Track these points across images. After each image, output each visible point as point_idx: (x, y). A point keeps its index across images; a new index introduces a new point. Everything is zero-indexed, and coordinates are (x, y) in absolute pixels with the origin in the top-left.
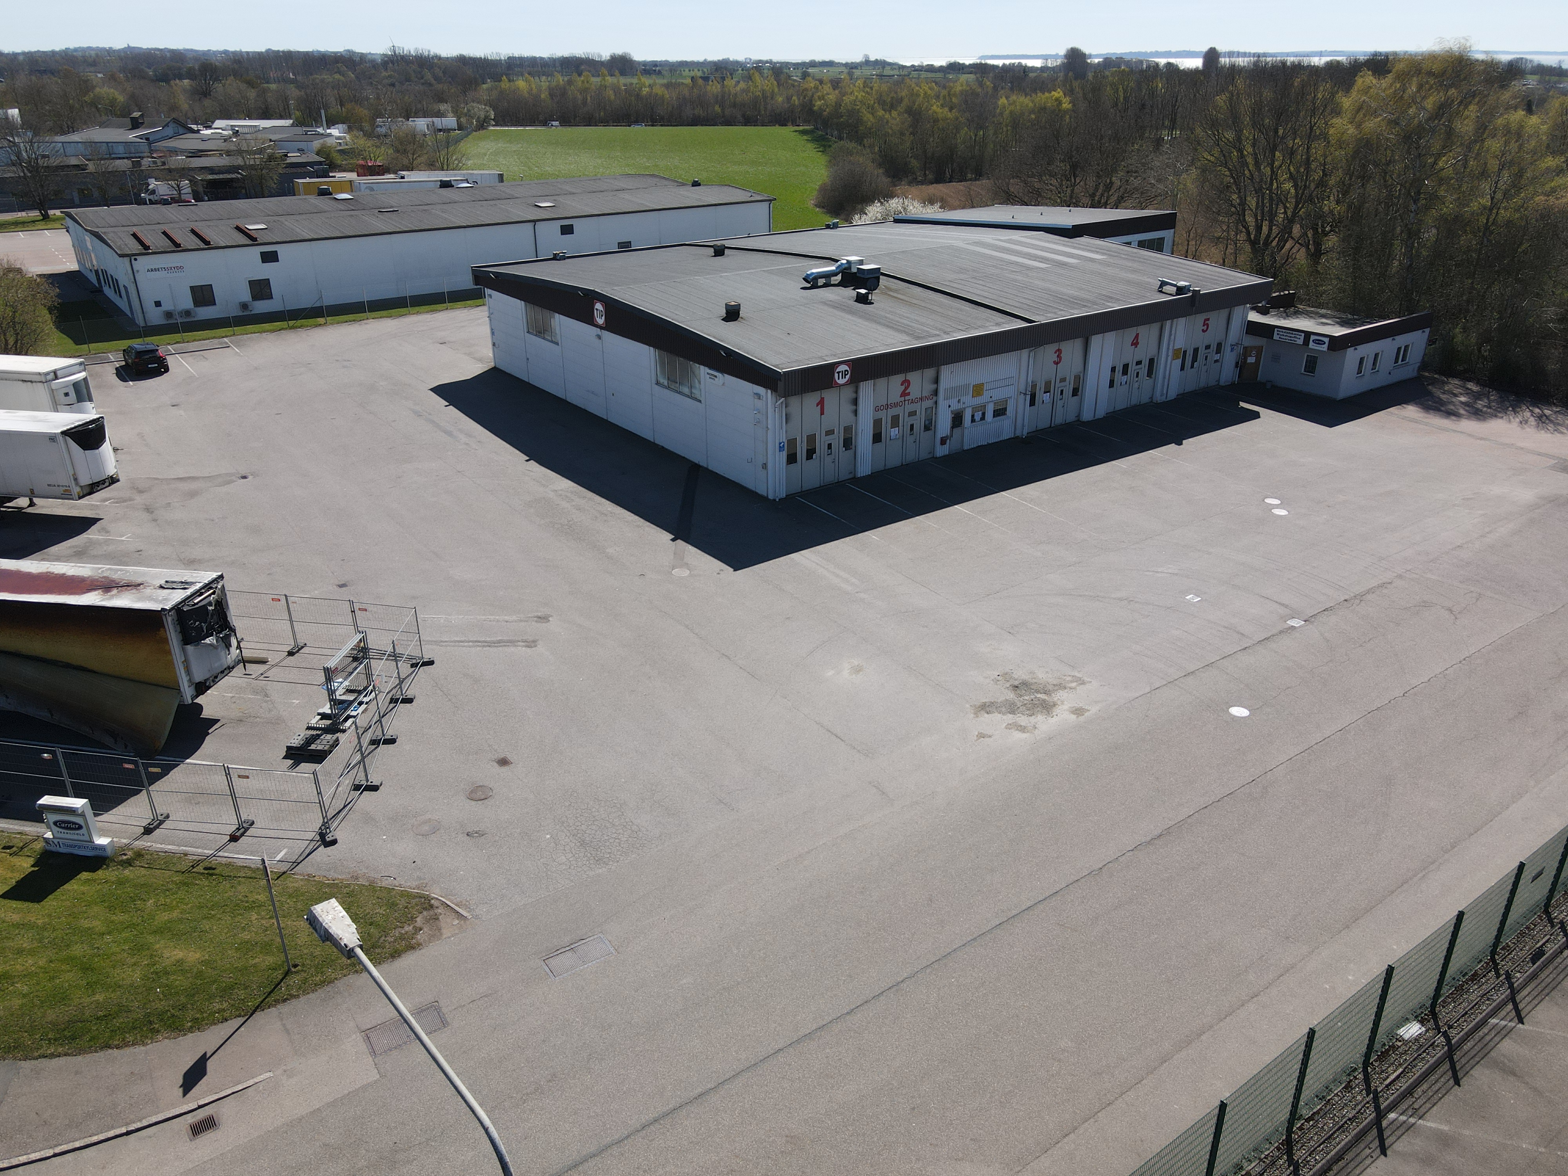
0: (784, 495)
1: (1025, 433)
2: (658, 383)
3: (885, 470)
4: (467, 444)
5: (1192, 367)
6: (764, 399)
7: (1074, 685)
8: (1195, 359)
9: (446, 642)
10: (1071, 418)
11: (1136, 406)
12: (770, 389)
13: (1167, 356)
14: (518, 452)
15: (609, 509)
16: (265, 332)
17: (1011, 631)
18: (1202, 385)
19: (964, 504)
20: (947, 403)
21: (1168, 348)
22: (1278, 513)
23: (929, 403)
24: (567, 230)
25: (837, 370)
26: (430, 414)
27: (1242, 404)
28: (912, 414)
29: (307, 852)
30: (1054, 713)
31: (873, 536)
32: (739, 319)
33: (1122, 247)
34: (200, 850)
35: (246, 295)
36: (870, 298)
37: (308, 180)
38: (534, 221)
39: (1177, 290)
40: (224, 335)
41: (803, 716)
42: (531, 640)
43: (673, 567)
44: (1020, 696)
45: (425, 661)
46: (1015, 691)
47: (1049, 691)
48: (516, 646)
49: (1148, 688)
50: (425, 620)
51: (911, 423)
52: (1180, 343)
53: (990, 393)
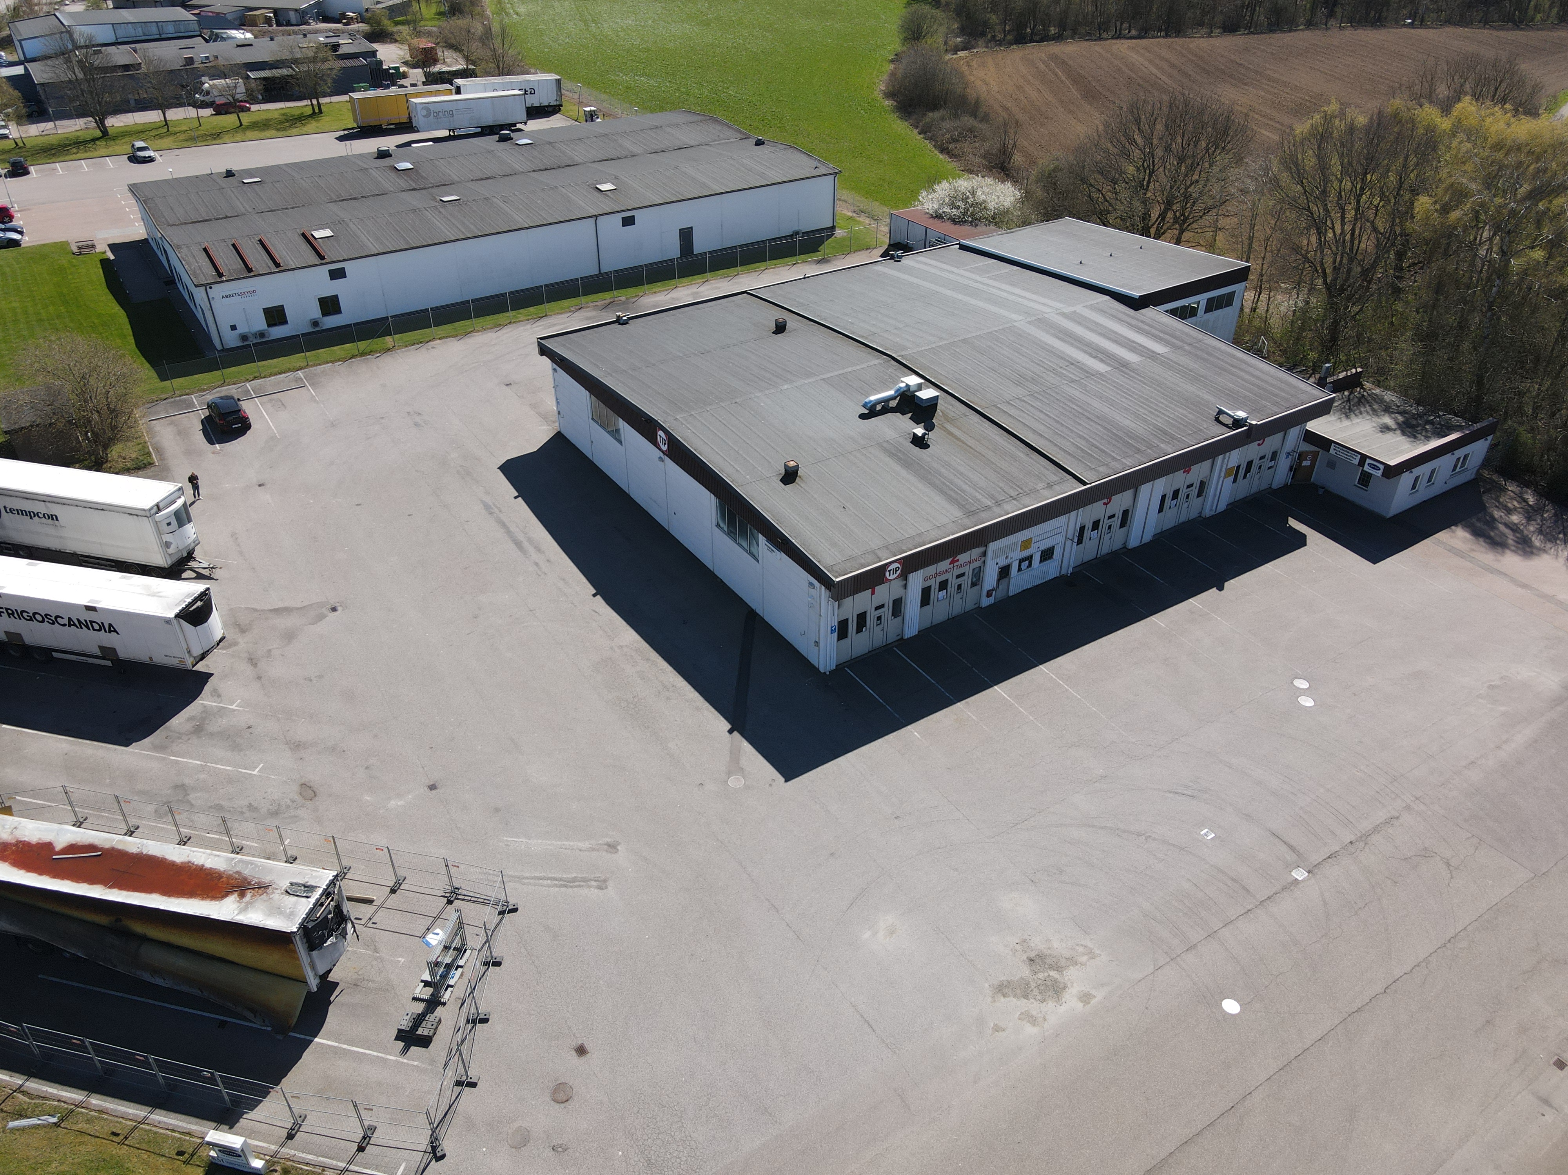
0: (834, 667)
1: (1070, 571)
2: (718, 525)
3: (931, 627)
4: (536, 564)
5: (1245, 477)
6: (818, 590)
7: (1084, 959)
8: (1248, 471)
9: (527, 878)
10: (1117, 547)
11: (1183, 523)
12: (824, 586)
13: (1219, 477)
14: (584, 580)
15: (671, 680)
16: (337, 361)
17: (1033, 878)
18: (1254, 490)
19: (1002, 684)
20: (995, 561)
21: (1221, 472)
22: (1304, 703)
23: (976, 565)
24: (628, 221)
25: (889, 569)
26: (500, 511)
27: (1292, 521)
28: (960, 576)
29: (422, 1167)
30: (1064, 999)
31: (914, 731)
32: (797, 483)
34: (334, 1162)
35: (315, 312)
36: (926, 439)
38: (596, 217)
39: (1235, 422)
40: (298, 367)
41: (841, 995)
42: (602, 879)
43: (729, 774)
44: (1036, 973)
45: (511, 907)
46: (1030, 965)
47: (1062, 967)
48: (589, 887)
49: (1152, 967)
50: (508, 845)
51: (959, 583)
52: (1233, 464)
53: (1039, 545)
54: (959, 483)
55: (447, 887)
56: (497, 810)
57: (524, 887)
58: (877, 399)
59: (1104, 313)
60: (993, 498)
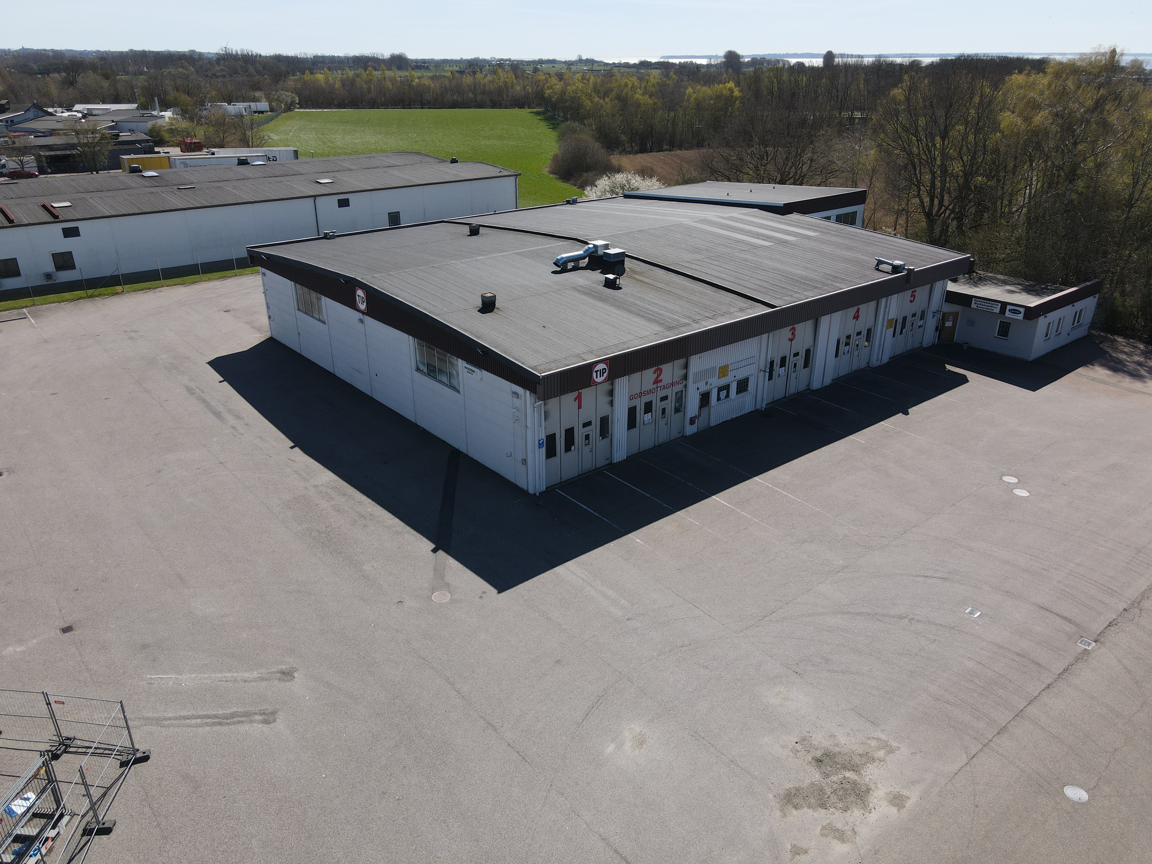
0: (544, 489)
1: (764, 406)
2: (418, 369)
3: (639, 453)
4: (234, 428)
5: (901, 333)
6: (523, 398)
8: (903, 326)
10: (802, 387)
11: (856, 371)
12: (529, 390)
13: (883, 326)
14: (283, 437)
16: (63, 301)
17: (797, 670)
18: (909, 347)
20: (696, 386)
21: (884, 320)
22: (1019, 494)
23: (679, 388)
24: (344, 203)
25: (596, 369)
26: (203, 392)
27: (949, 367)
28: (664, 398)
30: (871, 805)
31: (638, 538)
32: (495, 310)
33: (822, 222)
35: (50, 267)
36: (618, 283)
37: (133, 156)
38: (315, 197)
39: (893, 268)
40: (24, 305)
41: (585, 826)
42: (270, 711)
43: (433, 590)
44: (827, 776)
45: (139, 755)
46: (819, 767)
47: (858, 766)
48: (252, 722)
49: (965, 756)
50: (151, 684)
51: (663, 407)
52: (893, 314)
53: (734, 373)
54: (655, 309)
55: (55, 738)
56: (145, 647)
57: (163, 730)
58: (569, 257)
59: (756, 217)
60: (689, 318)
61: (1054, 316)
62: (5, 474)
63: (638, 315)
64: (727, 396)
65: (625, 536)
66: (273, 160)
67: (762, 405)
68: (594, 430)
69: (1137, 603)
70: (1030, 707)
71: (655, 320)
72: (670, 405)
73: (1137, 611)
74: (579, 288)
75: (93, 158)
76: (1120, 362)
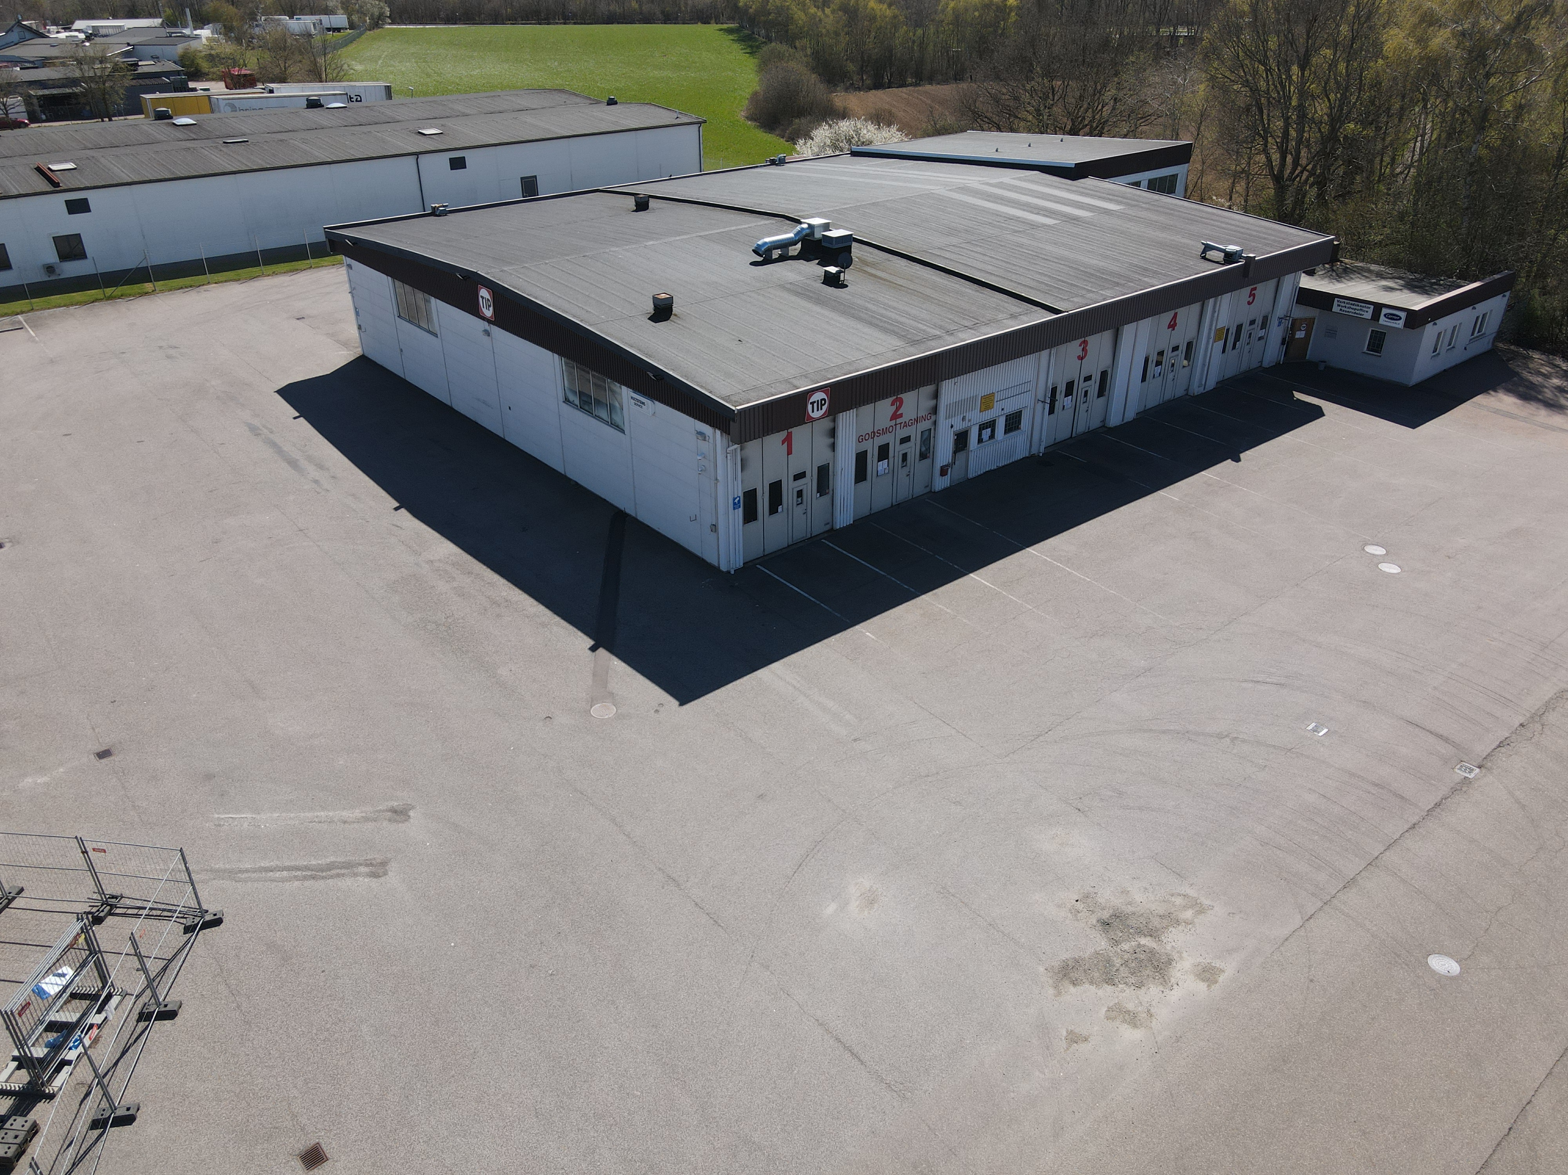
0: (742, 564)
1: (1042, 450)
2: (567, 401)
3: (871, 515)
4: (316, 482)
5: (1234, 347)
6: (711, 441)
7: (1188, 914)
8: (1237, 338)
9: (246, 871)
10: (1095, 423)
11: (1169, 401)
12: (719, 429)
13: (1209, 338)
14: (384, 494)
15: (504, 594)
16: (72, 305)
17: (1080, 806)
18: (1244, 367)
19: (981, 571)
20: (949, 422)
21: (1210, 329)
22: (1387, 570)
23: (925, 425)
24: (458, 164)
25: (811, 401)
26: (272, 432)
27: (1298, 395)
28: (906, 440)
30: (1173, 980)
31: (868, 631)
32: (672, 317)
33: (1129, 190)
35: (51, 256)
36: (842, 278)
37: (158, 95)
38: (417, 154)
39: (1225, 256)
40: (19, 310)
41: (797, 1008)
42: (379, 861)
43: (593, 702)
44: (1117, 943)
45: (208, 918)
46: (1106, 932)
47: (1157, 931)
48: (355, 875)
49: (1299, 917)
50: (220, 825)
51: (904, 452)
52: (1224, 320)
53: (1002, 404)
54: (893, 316)
55: (95, 896)
56: (209, 777)
57: (239, 885)
58: (774, 242)
59: (1037, 183)
60: (941, 327)
61: (1446, 323)
62: (7, 546)
63: (871, 324)
64: (992, 436)
65: (851, 629)
66: (357, 101)
67: (1039, 448)
68: (809, 484)
69: (1538, 716)
70: (1387, 853)
71: (894, 331)
72: (913, 449)
73: (1538, 726)
74: (788, 286)
75: (104, 99)
76: (1532, 386)
